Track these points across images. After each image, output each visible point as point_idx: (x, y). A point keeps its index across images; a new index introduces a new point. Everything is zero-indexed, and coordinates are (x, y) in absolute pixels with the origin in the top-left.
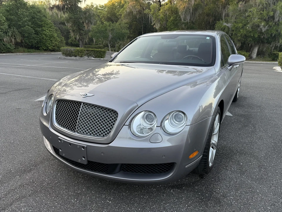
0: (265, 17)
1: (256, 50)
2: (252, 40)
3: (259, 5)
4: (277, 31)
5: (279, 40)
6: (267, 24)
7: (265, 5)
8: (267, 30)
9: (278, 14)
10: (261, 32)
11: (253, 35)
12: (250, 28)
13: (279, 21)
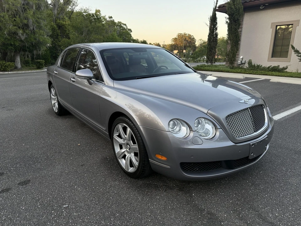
0: (19, 24)
1: (18, 59)
2: (13, 48)
3: (8, 11)
4: (35, 39)
5: (40, 48)
6: (24, 32)
7: (15, 12)
8: (26, 38)
9: (31, 23)
10: (21, 41)
11: (14, 43)
12: (7, 35)
13: (33, 29)
